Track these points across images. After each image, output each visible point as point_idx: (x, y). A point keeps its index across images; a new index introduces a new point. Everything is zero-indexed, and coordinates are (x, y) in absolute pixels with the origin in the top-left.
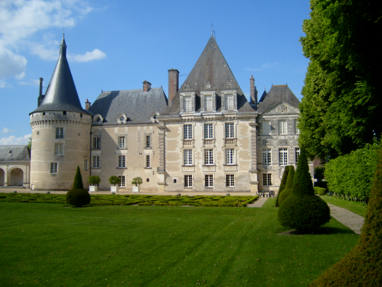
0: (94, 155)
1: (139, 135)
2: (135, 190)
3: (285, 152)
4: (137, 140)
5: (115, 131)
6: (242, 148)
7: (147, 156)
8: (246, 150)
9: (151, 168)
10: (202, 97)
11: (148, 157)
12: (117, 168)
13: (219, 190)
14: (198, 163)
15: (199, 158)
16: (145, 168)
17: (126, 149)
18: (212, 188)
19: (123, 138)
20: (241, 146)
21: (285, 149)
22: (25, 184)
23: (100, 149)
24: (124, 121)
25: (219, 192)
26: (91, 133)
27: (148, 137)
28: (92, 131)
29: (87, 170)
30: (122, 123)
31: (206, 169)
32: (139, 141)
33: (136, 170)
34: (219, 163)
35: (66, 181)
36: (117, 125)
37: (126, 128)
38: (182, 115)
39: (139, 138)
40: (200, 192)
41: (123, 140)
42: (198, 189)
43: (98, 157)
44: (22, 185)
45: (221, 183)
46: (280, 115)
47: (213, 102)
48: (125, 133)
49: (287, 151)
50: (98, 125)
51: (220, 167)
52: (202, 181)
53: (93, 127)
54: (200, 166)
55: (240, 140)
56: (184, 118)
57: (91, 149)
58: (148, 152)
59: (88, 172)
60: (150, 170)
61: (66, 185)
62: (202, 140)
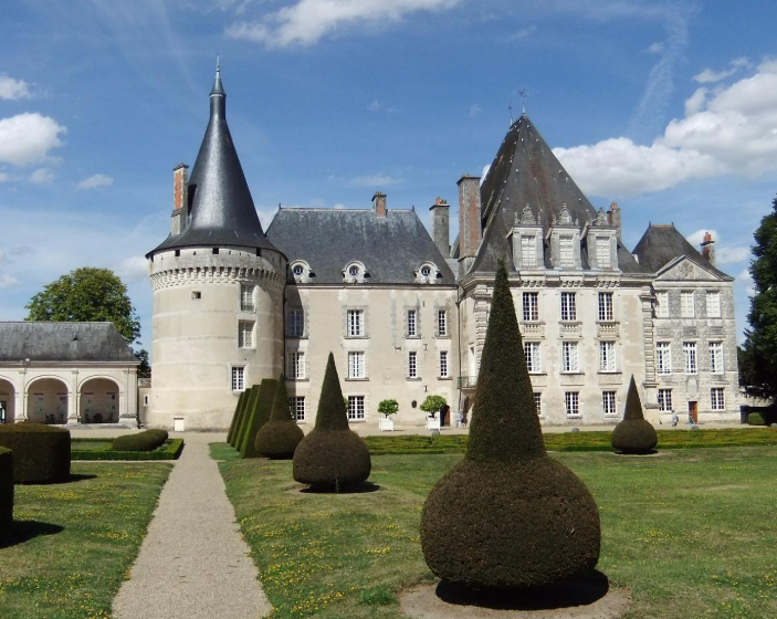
0: (292, 350)
1: (394, 307)
2: (386, 425)
3: (692, 348)
4: (391, 319)
5: (340, 298)
6: (628, 342)
7: (411, 354)
8: (635, 344)
9: (420, 379)
10: (555, 238)
12: (347, 379)
13: (593, 421)
14: (553, 369)
15: (554, 359)
16: (408, 379)
17: (366, 337)
18: (580, 418)
19: (358, 312)
20: (628, 338)
21: (692, 344)
22: (124, 416)
23: (306, 338)
24: (361, 279)
25: (593, 425)
26: (284, 301)
27: (411, 313)
28: (287, 296)
30: (356, 283)
31: (567, 380)
32: (394, 322)
33: (388, 382)
34: (589, 368)
36: (345, 285)
37: (365, 292)
38: (522, 273)
39: (394, 315)
40: (560, 425)
41: (357, 318)
42: (555, 421)
43: (301, 354)
44: (117, 421)
45: (597, 408)
46: (683, 280)
47: (575, 251)
48: (364, 304)
49: (695, 348)
50: (300, 284)
51: (591, 377)
52: (561, 405)
53: (288, 286)
54: (557, 374)
55: (625, 326)
56: (524, 278)
57: (285, 337)
58: (412, 345)
60: (419, 383)
62: (560, 323)
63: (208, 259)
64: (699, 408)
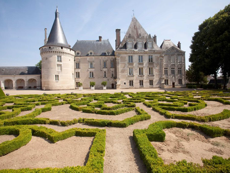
0: (77, 72)
1: (100, 61)
5: (88, 59)
9: (107, 78)
10: (137, 42)
11: (105, 72)
12: (89, 78)
15: (136, 72)
16: (104, 78)
17: (94, 68)
22: (38, 87)
23: (80, 69)
24: (92, 54)
26: (75, 60)
27: (105, 63)
28: (75, 59)
29: (73, 79)
31: (140, 77)
32: (100, 65)
33: (99, 78)
34: (146, 74)
35: (64, 85)
36: (89, 56)
39: (100, 63)
41: (92, 64)
42: (136, 87)
43: (79, 73)
44: (36, 88)
45: (148, 84)
48: (93, 61)
50: (78, 56)
51: (146, 76)
53: (76, 57)
54: (137, 76)
55: (155, 64)
56: (128, 52)
57: (75, 69)
58: (105, 70)
59: (74, 80)
61: (64, 87)
62: (138, 63)
63: (48, 50)
64: (175, 84)
